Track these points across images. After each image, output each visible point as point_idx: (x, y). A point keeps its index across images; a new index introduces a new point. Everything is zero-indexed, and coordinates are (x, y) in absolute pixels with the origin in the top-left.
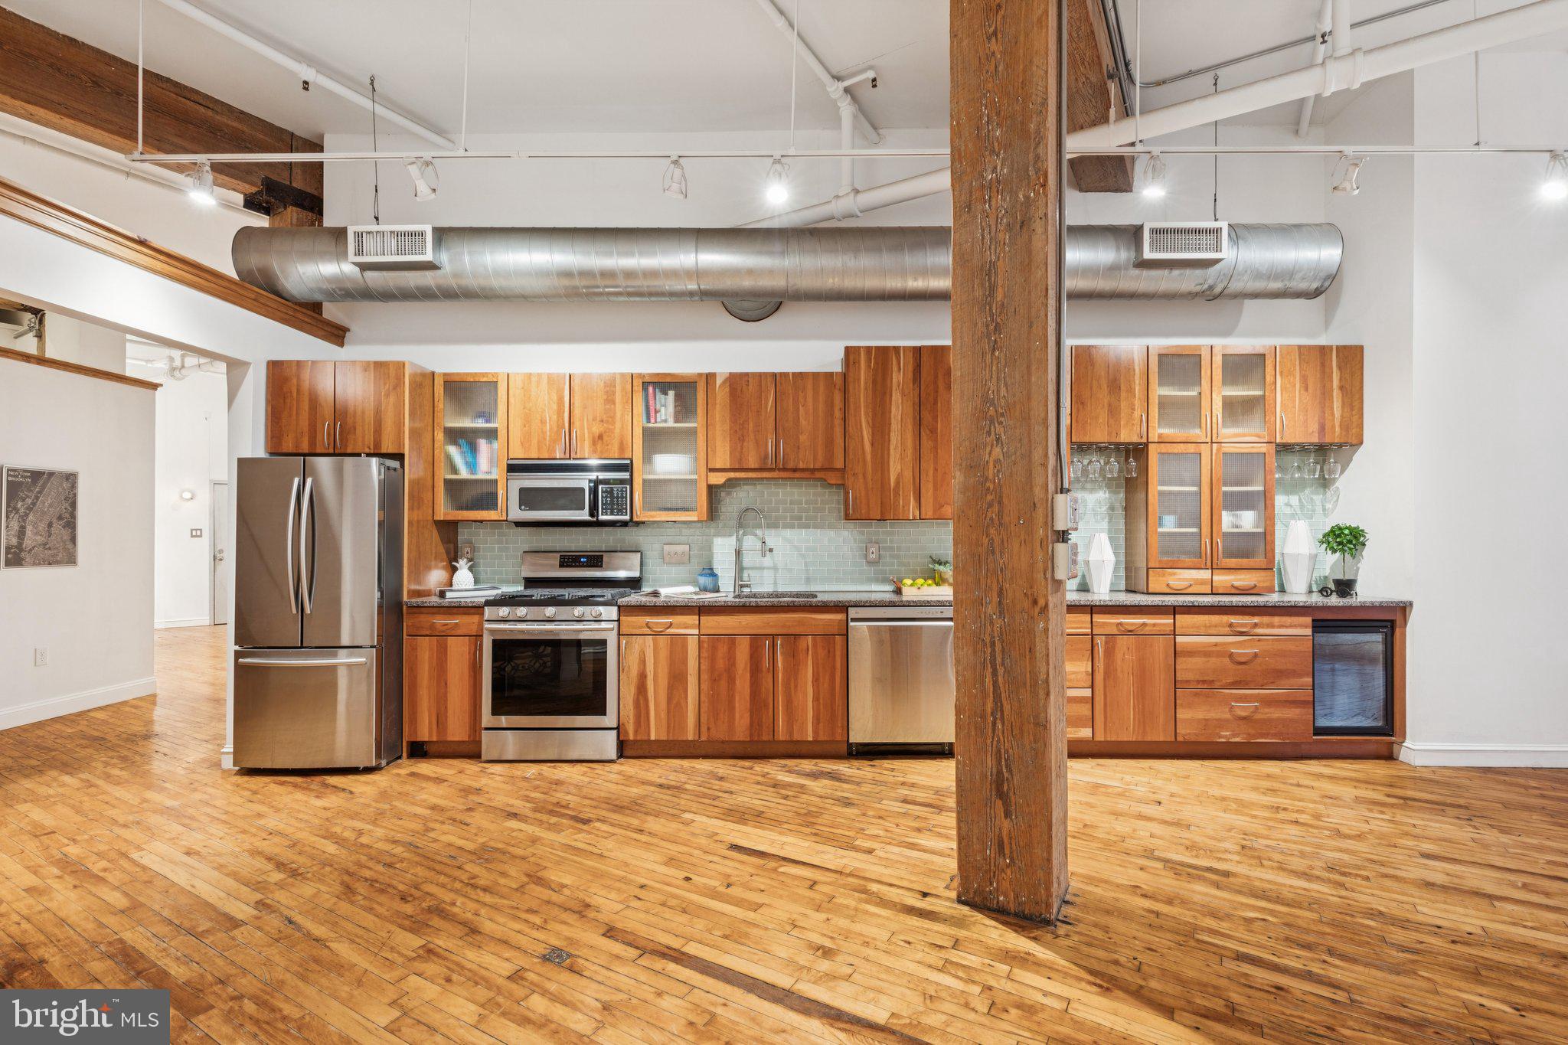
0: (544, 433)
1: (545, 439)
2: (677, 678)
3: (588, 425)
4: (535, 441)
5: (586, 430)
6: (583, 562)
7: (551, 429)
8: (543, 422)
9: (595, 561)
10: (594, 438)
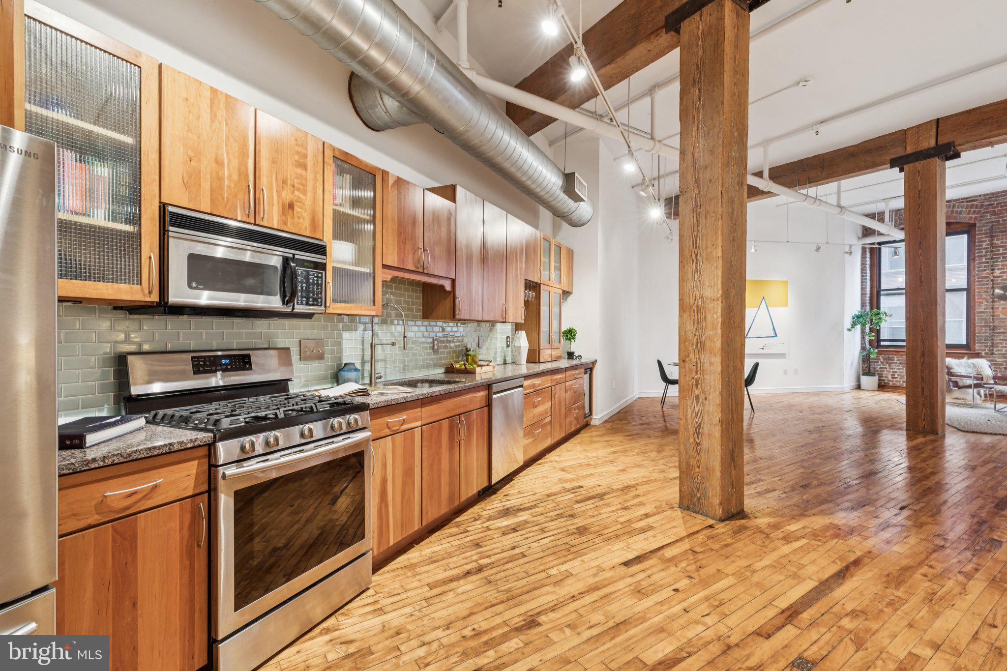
0: (220, 179)
1: (222, 188)
2: (408, 473)
3: (277, 186)
4: (206, 185)
5: (275, 193)
6: (225, 364)
7: (230, 176)
8: (219, 163)
9: (242, 362)
10: (283, 205)
